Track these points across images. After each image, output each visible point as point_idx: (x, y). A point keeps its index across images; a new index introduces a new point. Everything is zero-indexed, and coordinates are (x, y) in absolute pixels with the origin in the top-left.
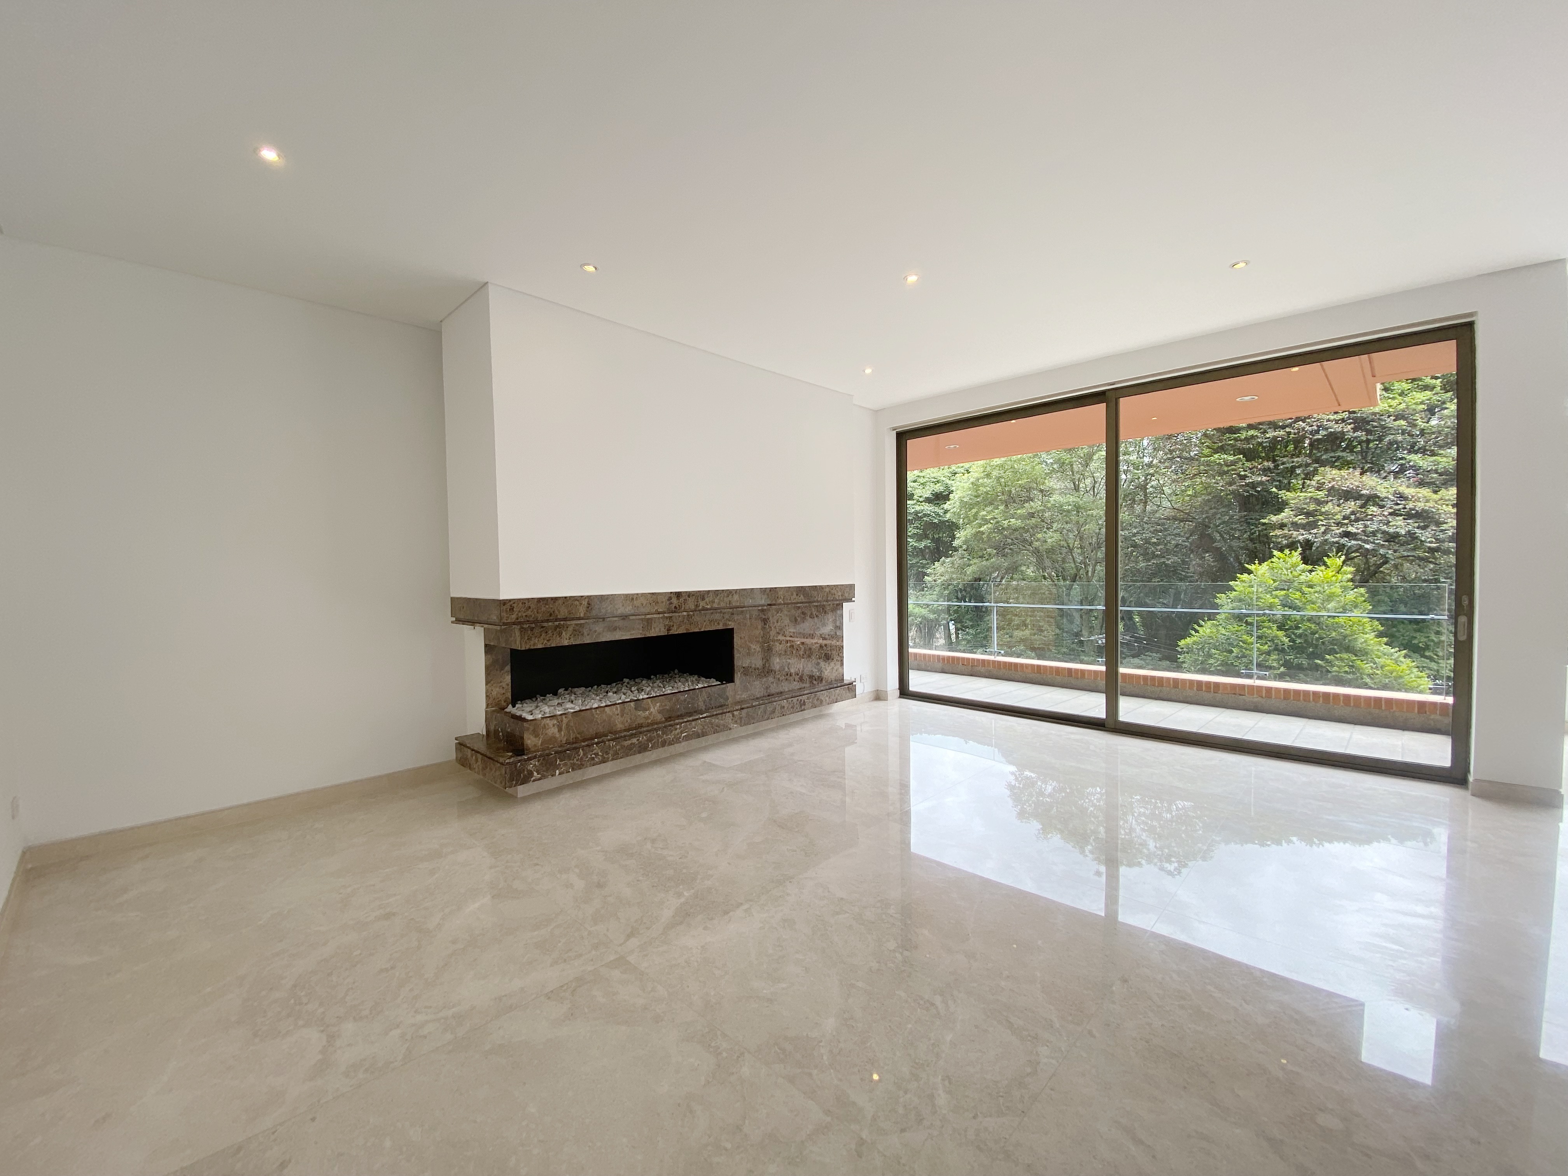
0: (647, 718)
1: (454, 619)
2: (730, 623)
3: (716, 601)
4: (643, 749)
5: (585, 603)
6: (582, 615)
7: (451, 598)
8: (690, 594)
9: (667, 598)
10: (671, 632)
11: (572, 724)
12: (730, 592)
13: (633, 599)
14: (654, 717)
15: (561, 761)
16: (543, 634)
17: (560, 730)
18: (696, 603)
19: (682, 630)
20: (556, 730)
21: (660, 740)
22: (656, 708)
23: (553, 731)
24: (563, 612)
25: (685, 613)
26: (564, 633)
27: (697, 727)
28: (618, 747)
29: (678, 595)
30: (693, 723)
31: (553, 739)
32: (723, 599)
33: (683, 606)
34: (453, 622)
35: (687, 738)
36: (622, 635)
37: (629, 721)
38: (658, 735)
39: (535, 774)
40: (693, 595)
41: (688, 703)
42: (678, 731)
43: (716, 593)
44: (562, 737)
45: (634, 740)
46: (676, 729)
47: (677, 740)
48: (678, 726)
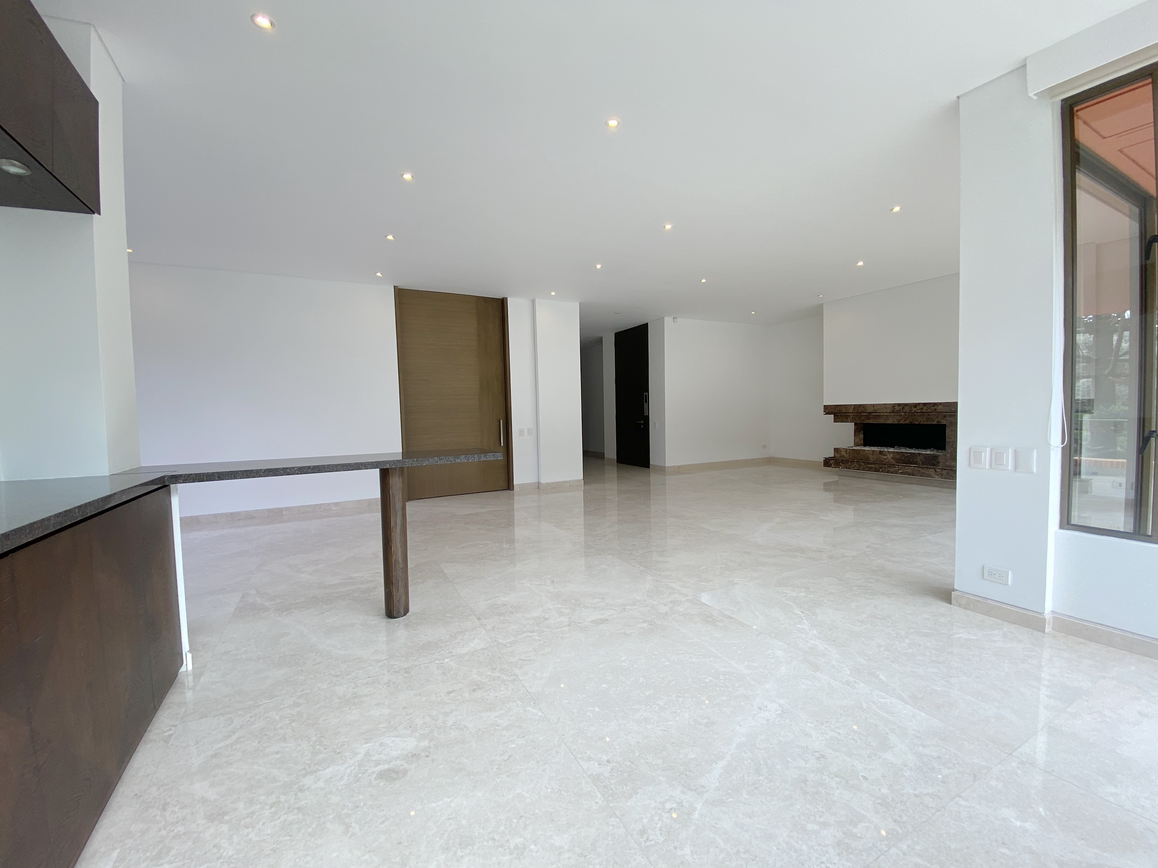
0: (885, 459)
1: (825, 413)
2: (943, 421)
3: (924, 408)
4: (877, 470)
5: (853, 407)
6: (851, 412)
7: (824, 406)
8: (906, 405)
9: (893, 406)
10: (900, 423)
11: (851, 452)
12: (935, 404)
13: (874, 406)
14: (889, 460)
15: (842, 464)
16: (841, 418)
17: (846, 453)
18: (910, 409)
19: (907, 422)
20: (845, 453)
21: (886, 470)
22: (890, 456)
23: (844, 453)
24: (844, 410)
25: (903, 414)
26: (849, 418)
27: (909, 470)
28: (865, 466)
29: (899, 405)
30: (906, 467)
31: (843, 456)
32: (930, 408)
33: (902, 410)
34: (824, 414)
35: (901, 473)
36: (874, 421)
37: (876, 458)
38: (885, 467)
39: (833, 465)
40: (908, 405)
41: (910, 458)
42: (896, 468)
43: (925, 404)
44: (847, 456)
45: (873, 466)
46: (896, 467)
47: (896, 473)
48: (897, 466)
